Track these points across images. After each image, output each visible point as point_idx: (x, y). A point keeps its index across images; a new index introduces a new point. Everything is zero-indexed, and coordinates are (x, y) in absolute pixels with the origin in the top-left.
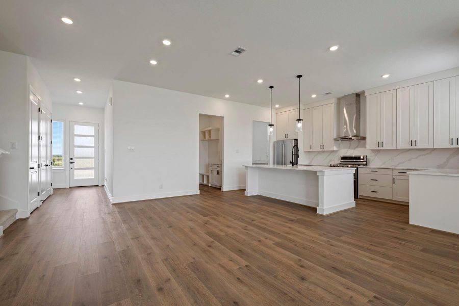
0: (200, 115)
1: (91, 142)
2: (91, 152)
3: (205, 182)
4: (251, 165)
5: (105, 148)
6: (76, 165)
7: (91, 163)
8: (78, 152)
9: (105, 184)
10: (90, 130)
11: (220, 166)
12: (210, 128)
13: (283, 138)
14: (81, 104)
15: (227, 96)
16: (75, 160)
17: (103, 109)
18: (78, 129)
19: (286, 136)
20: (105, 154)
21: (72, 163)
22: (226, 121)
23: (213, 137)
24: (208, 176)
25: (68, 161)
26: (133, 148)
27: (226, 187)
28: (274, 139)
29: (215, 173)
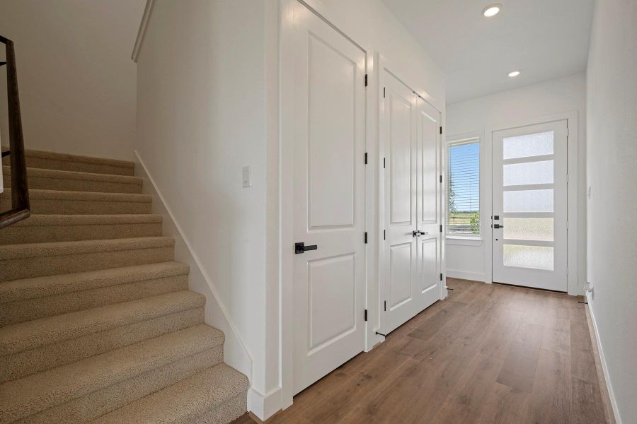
2: (545, 199)
5: (589, 184)
6: (506, 232)
8: (511, 202)
10: (543, 143)
16: (505, 221)
20: (589, 202)
21: (497, 226)
25: (490, 222)
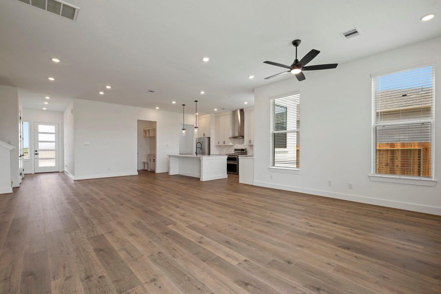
0: (139, 121)
1: (52, 138)
2: (52, 146)
3: (146, 168)
4: (179, 155)
5: (65, 143)
6: (40, 156)
7: (52, 155)
8: (41, 146)
9: (66, 169)
10: (52, 129)
11: (155, 156)
12: (149, 128)
13: (202, 136)
14: (45, 109)
15: (157, 108)
16: (39, 152)
17: (62, 113)
18: (42, 128)
19: (204, 135)
21: (36, 154)
22: (158, 124)
23: (151, 135)
24: (148, 164)
25: (33, 153)
26: (88, 143)
27: (158, 171)
28: (197, 137)
29: (152, 161)
